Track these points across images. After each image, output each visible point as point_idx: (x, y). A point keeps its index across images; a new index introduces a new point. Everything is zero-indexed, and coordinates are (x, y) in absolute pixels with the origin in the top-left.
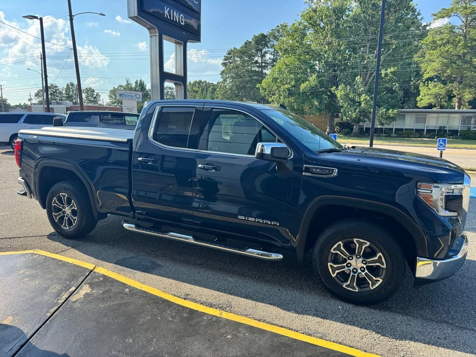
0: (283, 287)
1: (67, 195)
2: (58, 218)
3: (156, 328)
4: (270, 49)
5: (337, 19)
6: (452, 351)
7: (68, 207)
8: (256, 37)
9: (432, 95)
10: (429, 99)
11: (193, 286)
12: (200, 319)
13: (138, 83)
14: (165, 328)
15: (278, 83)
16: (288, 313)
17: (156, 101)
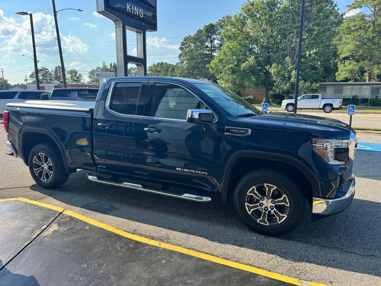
0: (212, 223)
1: (44, 154)
2: (38, 172)
3: (107, 256)
4: (218, 36)
5: (270, 11)
6: (338, 270)
7: (45, 163)
8: (206, 27)
9: (348, 71)
10: (345, 74)
11: (140, 224)
12: (142, 249)
13: (113, 65)
14: (114, 256)
15: (224, 63)
16: (213, 243)
17: (112, 78)
